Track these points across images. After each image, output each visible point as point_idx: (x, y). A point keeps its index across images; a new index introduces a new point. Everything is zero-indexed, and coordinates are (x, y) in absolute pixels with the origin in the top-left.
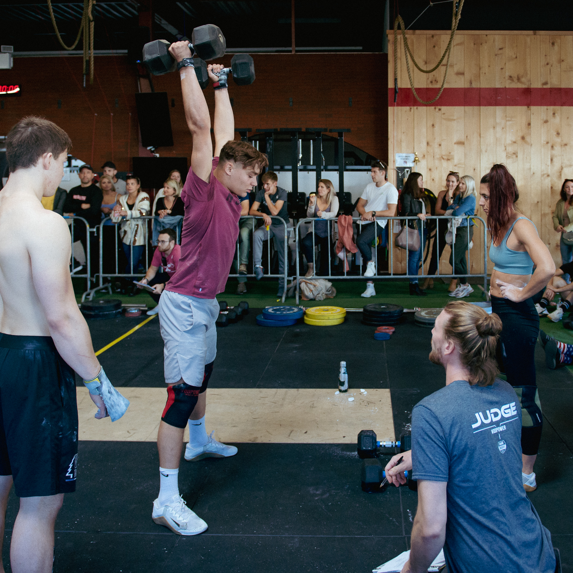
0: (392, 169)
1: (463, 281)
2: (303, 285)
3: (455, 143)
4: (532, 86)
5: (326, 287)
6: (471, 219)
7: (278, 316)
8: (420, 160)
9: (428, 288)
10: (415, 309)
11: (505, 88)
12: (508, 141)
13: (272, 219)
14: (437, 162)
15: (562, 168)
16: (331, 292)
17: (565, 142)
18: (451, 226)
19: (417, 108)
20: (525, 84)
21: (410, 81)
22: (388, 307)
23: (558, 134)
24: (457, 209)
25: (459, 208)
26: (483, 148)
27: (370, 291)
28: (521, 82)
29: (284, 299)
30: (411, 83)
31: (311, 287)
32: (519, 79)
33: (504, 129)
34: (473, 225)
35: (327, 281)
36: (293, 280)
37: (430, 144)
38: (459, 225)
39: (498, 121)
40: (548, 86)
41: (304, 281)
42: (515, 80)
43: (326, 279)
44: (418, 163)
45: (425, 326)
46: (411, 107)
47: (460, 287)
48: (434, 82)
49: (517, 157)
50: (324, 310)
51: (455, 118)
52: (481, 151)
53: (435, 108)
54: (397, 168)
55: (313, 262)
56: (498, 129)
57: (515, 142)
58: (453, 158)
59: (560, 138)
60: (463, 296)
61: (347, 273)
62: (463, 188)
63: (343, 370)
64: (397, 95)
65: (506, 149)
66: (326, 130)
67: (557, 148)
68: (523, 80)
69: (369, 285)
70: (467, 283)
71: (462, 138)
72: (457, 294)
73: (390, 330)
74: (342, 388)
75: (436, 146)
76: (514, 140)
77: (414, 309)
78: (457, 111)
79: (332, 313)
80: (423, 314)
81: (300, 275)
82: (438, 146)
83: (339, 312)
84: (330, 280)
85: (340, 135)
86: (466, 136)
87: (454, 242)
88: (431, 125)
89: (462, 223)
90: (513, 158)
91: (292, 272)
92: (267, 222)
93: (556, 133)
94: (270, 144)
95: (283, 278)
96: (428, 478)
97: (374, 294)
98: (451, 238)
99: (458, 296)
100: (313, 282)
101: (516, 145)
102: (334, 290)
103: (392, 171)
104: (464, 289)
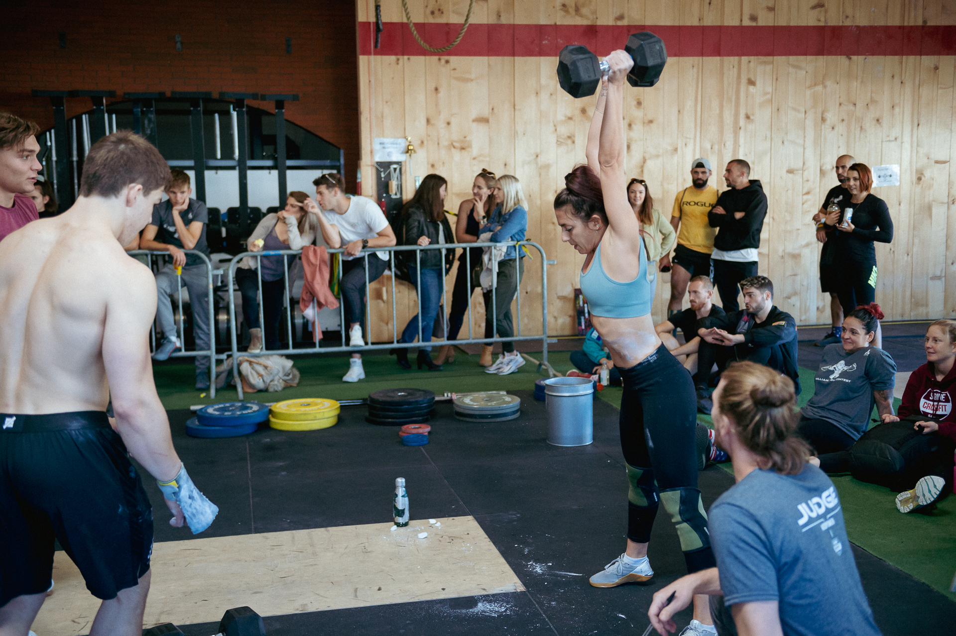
0: (368, 166)
1: (508, 347)
2: (245, 368)
3: (474, 121)
4: (599, 23)
5: (284, 368)
6: (520, 246)
7: (228, 419)
8: (416, 149)
9: (447, 362)
10: (446, 395)
11: (556, 25)
12: (560, 117)
13: (186, 254)
14: (443, 152)
15: (644, 161)
16: (291, 376)
17: (650, 117)
18: (490, 260)
19: (409, 59)
20: (588, 19)
21: (406, 10)
22: (409, 394)
23: (639, 103)
24: (499, 231)
25: (501, 229)
26: (520, 128)
27: (356, 372)
28: (581, 16)
29: (213, 392)
30: (407, 14)
31: (260, 369)
32: (577, 10)
33: (554, 97)
34: (524, 256)
35: (284, 357)
36: (227, 359)
37: (432, 121)
38: (503, 258)
39: (543, 81)
40: (625, 22)
41: (247, 361)
42: (572, 11)
43: (282, 355)
44: (413, 155)
45: (474, 420)
46: (398, 57)
47: (504, 358)
48: (436, 12)
49: (574, 142)
50: (302, 405)
51: (473, 76)
52: (516, 133)
53: (440, 59)
54: (377, 163)
55: (258, 326)
56: (544, 96)
57: (570, 118)
58: (470, 146)
59: (642, 110)
60: (510, 371)
61: (320, 342)
62: (499, 197)
63: (401, 491)
64: (380, 35)
65: (556, 130)
66: (255, 96)
67: (638, 128)
68: (584, 11)
69: (355, 362)
70: (515, 352)
71: (486, 113)
72: (499, 368)
73: (425, 429)
74: (400, 520)
75: (442, 125)
76: (569, 115)
77: (444, 396)
78: (477, 64)
79: (319, 409)
80: (467, 400)
81: (239, 350)
82: (445, 125)
83: (328, 408)
84: (288, 357)
85: (280, 105)
86: (491, 108)
87: (495, 285)
88: (433, 89)
89: (508, 254)
90: (567, 144)
91: (223, 345)
92: (179, 259)
93: (635, 103)
94: (150, 121)
95: (208, 358)
96: (754, 598)
97: (363, 376)
98: (490, 280)
99: (502, 372)
100: (262, 361)
101: (571, 122)
102: (297, 373)
103: (370, 168)
104: (511, 361)
